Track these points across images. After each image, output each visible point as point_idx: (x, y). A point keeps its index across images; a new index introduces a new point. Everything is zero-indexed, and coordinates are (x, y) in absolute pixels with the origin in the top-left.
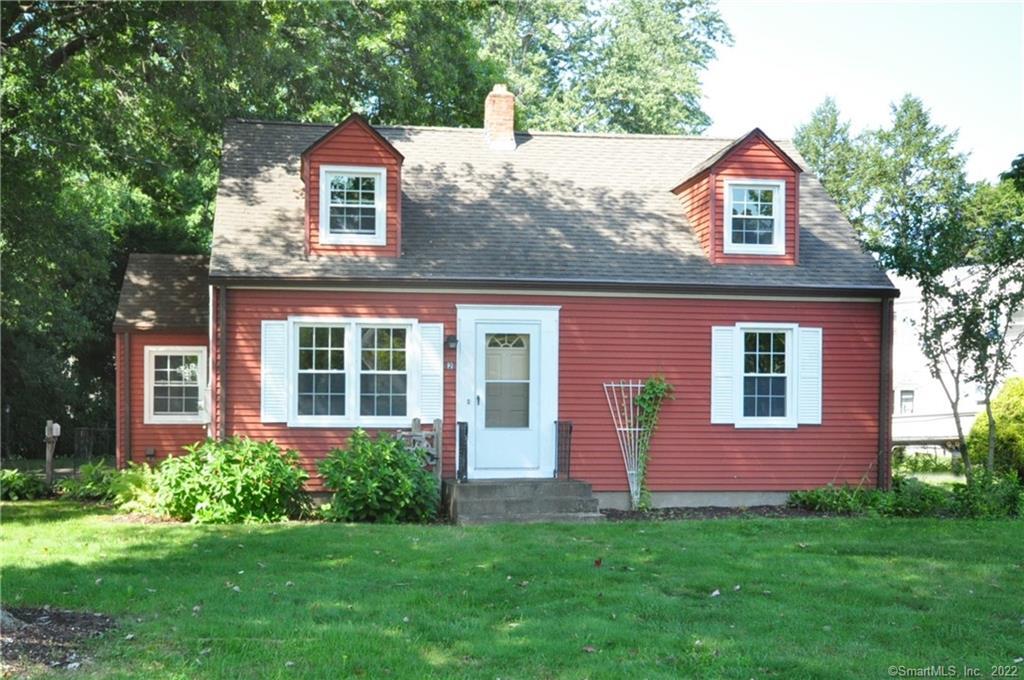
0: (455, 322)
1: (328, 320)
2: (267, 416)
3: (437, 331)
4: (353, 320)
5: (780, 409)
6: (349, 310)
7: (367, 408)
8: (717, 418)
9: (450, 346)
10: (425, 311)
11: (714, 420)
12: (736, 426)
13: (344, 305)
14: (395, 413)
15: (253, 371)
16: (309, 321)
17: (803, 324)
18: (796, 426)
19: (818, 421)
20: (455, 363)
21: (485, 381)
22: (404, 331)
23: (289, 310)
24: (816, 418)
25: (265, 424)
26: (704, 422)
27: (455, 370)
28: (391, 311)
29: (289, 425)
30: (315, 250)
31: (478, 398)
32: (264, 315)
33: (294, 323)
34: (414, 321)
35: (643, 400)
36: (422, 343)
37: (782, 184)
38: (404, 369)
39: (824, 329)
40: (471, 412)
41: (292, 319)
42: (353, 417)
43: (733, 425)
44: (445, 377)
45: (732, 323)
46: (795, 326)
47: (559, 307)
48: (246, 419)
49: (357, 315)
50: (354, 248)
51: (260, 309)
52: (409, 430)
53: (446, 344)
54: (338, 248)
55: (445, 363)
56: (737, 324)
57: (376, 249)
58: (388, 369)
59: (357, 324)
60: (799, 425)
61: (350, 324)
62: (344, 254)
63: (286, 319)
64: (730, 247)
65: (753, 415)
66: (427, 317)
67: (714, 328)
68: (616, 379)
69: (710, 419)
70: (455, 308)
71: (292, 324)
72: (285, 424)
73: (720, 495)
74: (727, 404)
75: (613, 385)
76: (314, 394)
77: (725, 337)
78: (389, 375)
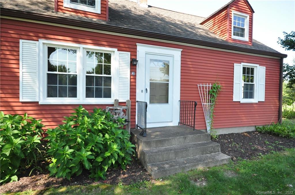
0: (136, 52)
1: (67, 44)
2: (23, 98)
3: (127, 56)
4: (82, 46)
7: (89, 93)
8: (235, 99)
9: (133, 64)
10: (122, 45)
11: (234, 100)
12: (241, 102)
14: (105, 97)
15: (16, 70)
16: (53, 43)
17: (261, 65)
18: (257, 102)
19: (264, 100)
20: (136, 72)
21: (149, 82)
22: (110, 54)
23: (41, 35)
25: (23, 103)
26: (231, 101)
27: (135, 75)
28: (103, 43)
29: (40, 103)
30: (62, 10)
31: (146, 89)
32: (23, 37)
33: (44, 43)
34: (115, 50)
35: (214, 92)
36: (120, 61)
37: (248, 17)
38: (110, 74)
39: (266, 67)
40: (142, 96)
41: (42, 41)
42: (82, 99)
43: (240, 102)
44: (131, 79)
45: (240, 63)
46: (258, 65)
47: (181, 50)
48: (10, 100)
50: (85, 13)
52: (112, 105)
53: (131, 62)
54: (75, 11)
55: (131, 72)
56: (242, 63)
57: (97, 15)
58: (102, 74)
59: (83, 48)
60: (259, 102)
61: (79, 48)
62: (79, 15)
63: (38, 40)
64: (233, 37)
65: (248, 98)
66: (124, 49)
67: (235, 64)
68: (202, 83)
70: (136, 45)
71: (41, 45)
72: (38, 102)
73: (234, 129)
74: (238, 95)
75: (201, 85)
76: (58, 85)
77: (238, 69)
78: (102, 77)
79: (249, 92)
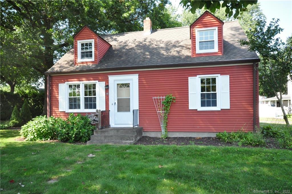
0: (108, 81)
1: (76, 82)
2: (61, 110)
3: (103, 84)
5: (215, 104)
6: (80, 79)
7: (86, 107)
8: (191, 107)
10: (100, 78)
11: (190, 108)
12: (198, 110)
14: (93, 108)
15: (57, 97)
16: (71, 83)
17: (222, 74)
18: (220, 110)
19: (229, 108)
20: (108, 93)
21: (117, 98)
22: (95, 84)
23: (66, 80)
24: (227, 106)
25: (60, 112)
27: (108, 95)
28: (91, 79)
30: (77, 64)
31: (115, 103)
32: (60, 82)
33: (67, 84)
34: (97, 81)
36: (100, 87)
37: (217, 28)
38: (96, 95)
39: (230, 75)
40: (113, 107)
41: (66, 83)
42: (82, 110)
43: (197, 110)
44: (106, 97)
45: (195, 75)
46: (219, 75)
47: (138, 74)
48: (56, 111)
49: (82, 81)
50: (87, 62)
51: (59, 81)
52: (95, 113)
54: (83, 63)
55: (106, 93)
56: (197, 76)
57: (92, 62)
59: (82, 83)
60: (221, 109)
62: (84, 64)
63: (65, 83)
64: (198, 51)
65: (205, 106)
66: (101, 80)
67: (189, 78)
69: (188, 108)
70: (108, 77)
71: (66, 84)
72: (65, 112)
73: (193, 133)
74: (195, 104)
75: (156, 98)
76: (73, 103)
78: (92, 97)
79: (211, 100)
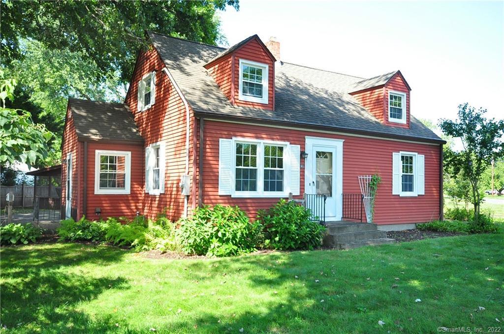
1: (247, 140)
2: (221, 192)
3: (297, 149)
4: (261, 141)
5: (412, 188)
6: (259, 135)
7: (266, 187)
8: (394, 192)
9: (303, 155)
11: (393, 194)
13: (257, 133)
14: (278, 190)
17: (419, 153)
19: (424, 194)
20: (304, 165)
21: (316, 174)
22: (282, 148)
23: (232, 133)
24: (423, 192)
25: (220, 196)
26: (390, 194)
27: (304, 168)
28: (277, 137)
29: (232, 197)
30: (236, 103)
31: (313, 182)
33: (234, 141)
34: (288, 143)
35: (374, 184)
36: (290, 154)
37: (405, 95)
38: (282, 168)
39: (425, 155)
40: (310, 190)
41: (234, 139)
42: (260, 192)
43: (399, 195)
44: (300, 172)
45: (397, 151)
46: (416, 154)
47: (344, 140)
48: (210, 193)
49: (262, 138)
50: (253, 104)
51: (218, 132)
53: (301, 155)
54: (246, 103)
55: (300, 165)
56: (400, 151)
57: (263, 105)
58: (276, 167)
59: (264, 143)
60: (418, 195)
61: (260, 143)
62: (250, 106)
63: (232, 139)
64: (391, 119)
66: (294, 142)
67: (393, 153)
68: (363, 175)
69: (392, 193)
70: (305, 138)
72: (231, 195)
73: (395, 226)
74: (397, 188)
75: (362, 177)
76: (242, 179)
77: (397, 158)
78: (275, 170)
79: (408, 184)
